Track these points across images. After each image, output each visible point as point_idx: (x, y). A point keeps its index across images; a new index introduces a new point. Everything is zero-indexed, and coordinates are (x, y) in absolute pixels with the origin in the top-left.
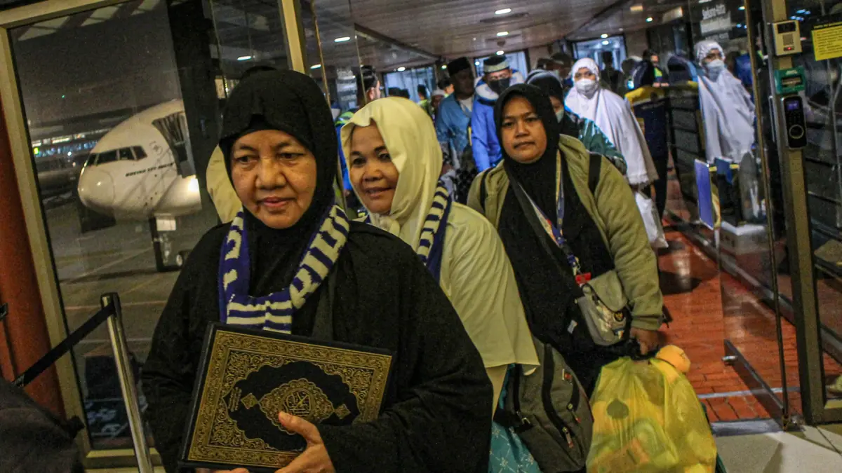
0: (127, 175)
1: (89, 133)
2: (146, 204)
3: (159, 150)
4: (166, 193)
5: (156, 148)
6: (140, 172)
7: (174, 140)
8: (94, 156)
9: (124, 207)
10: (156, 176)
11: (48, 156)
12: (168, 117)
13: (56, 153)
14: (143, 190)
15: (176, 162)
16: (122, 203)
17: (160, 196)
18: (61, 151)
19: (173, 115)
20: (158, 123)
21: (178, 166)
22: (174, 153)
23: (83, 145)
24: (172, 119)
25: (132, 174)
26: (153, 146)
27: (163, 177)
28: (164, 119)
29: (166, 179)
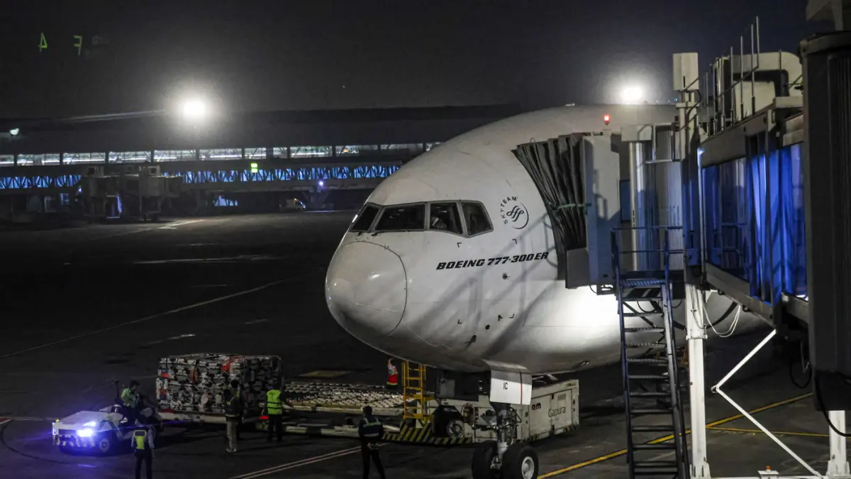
0: (441, 266)
1: (366, 147)
2: (474, 338)
3: (522, 218)
4: (523, 317)
5: (516, 213)
6: (472, 263)
7: (562, 198)
8: (371, 211)
9: (421, 337)
10: (505, 277)
11: (277, 180)
12: (555, 142)
13: (294, 179)
14: (475, 301)
15: (556, 247)
16: (419, 326)
17: (506, 323)
18: (306, 177)
19: (567, 139)
20: (528, 155)
21: (561, 258)
22: (555, 226)
23: (351, 170)
24: (562, 147)
25: (451, 265)
26: (510, 206)
27: (523, 278)
28: (545, 145)
29: (529, 284)
